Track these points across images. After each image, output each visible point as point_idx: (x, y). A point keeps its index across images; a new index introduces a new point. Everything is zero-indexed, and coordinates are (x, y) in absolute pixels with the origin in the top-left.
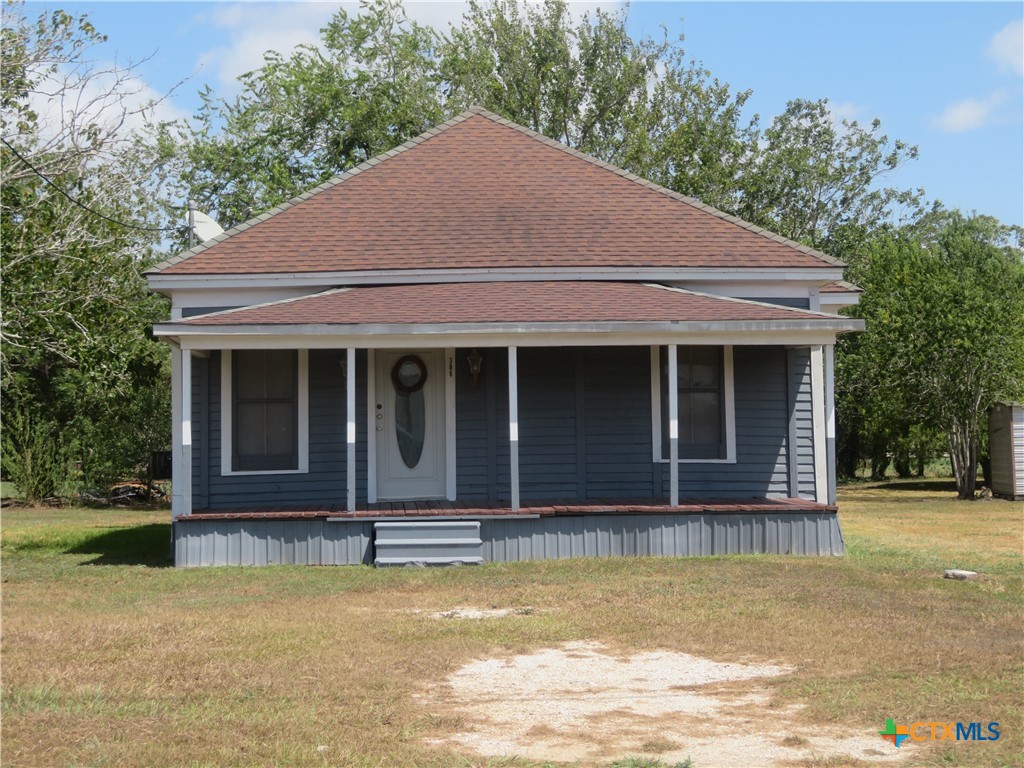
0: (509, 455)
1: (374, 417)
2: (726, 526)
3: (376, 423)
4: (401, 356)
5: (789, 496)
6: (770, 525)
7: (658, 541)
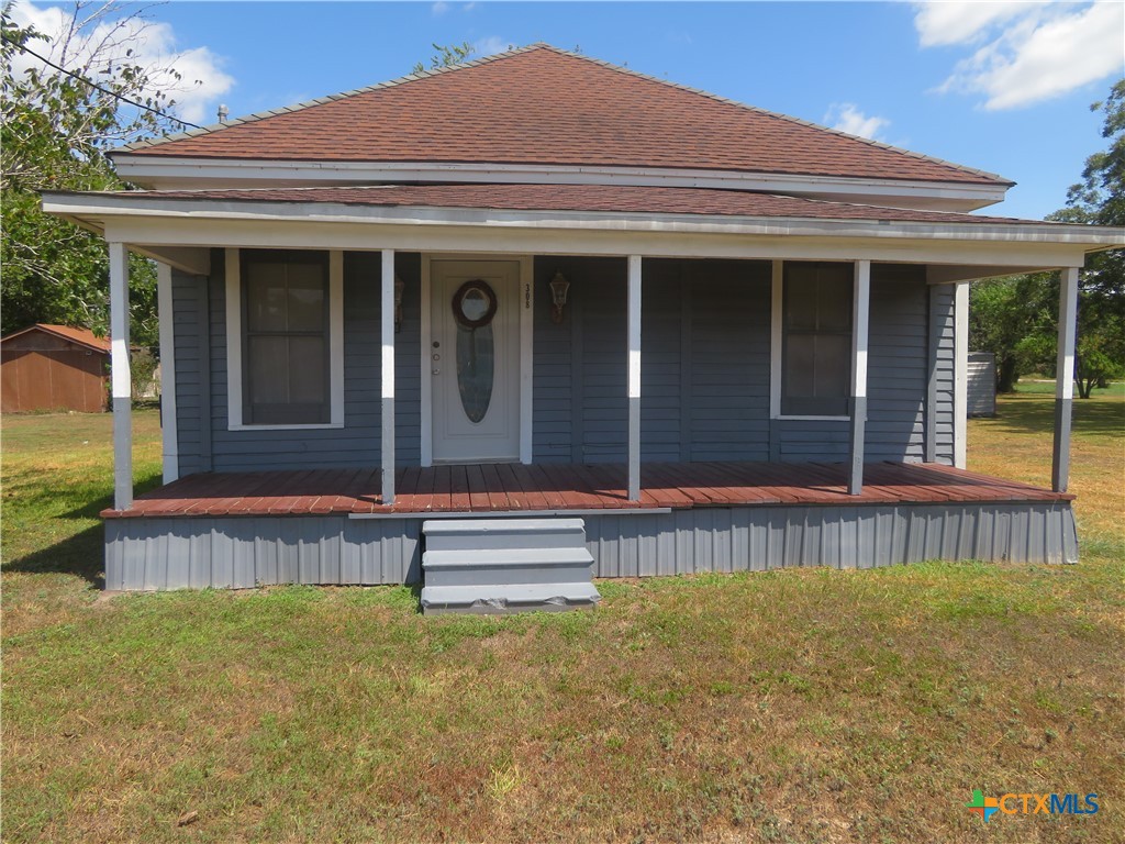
0: (627, 420)
1: (429, 358)
2: (926, 518)
3: (432, 364)
4: (466, 280)
5: (925, 460)
6: (985, 517)
7: (835, 543)
